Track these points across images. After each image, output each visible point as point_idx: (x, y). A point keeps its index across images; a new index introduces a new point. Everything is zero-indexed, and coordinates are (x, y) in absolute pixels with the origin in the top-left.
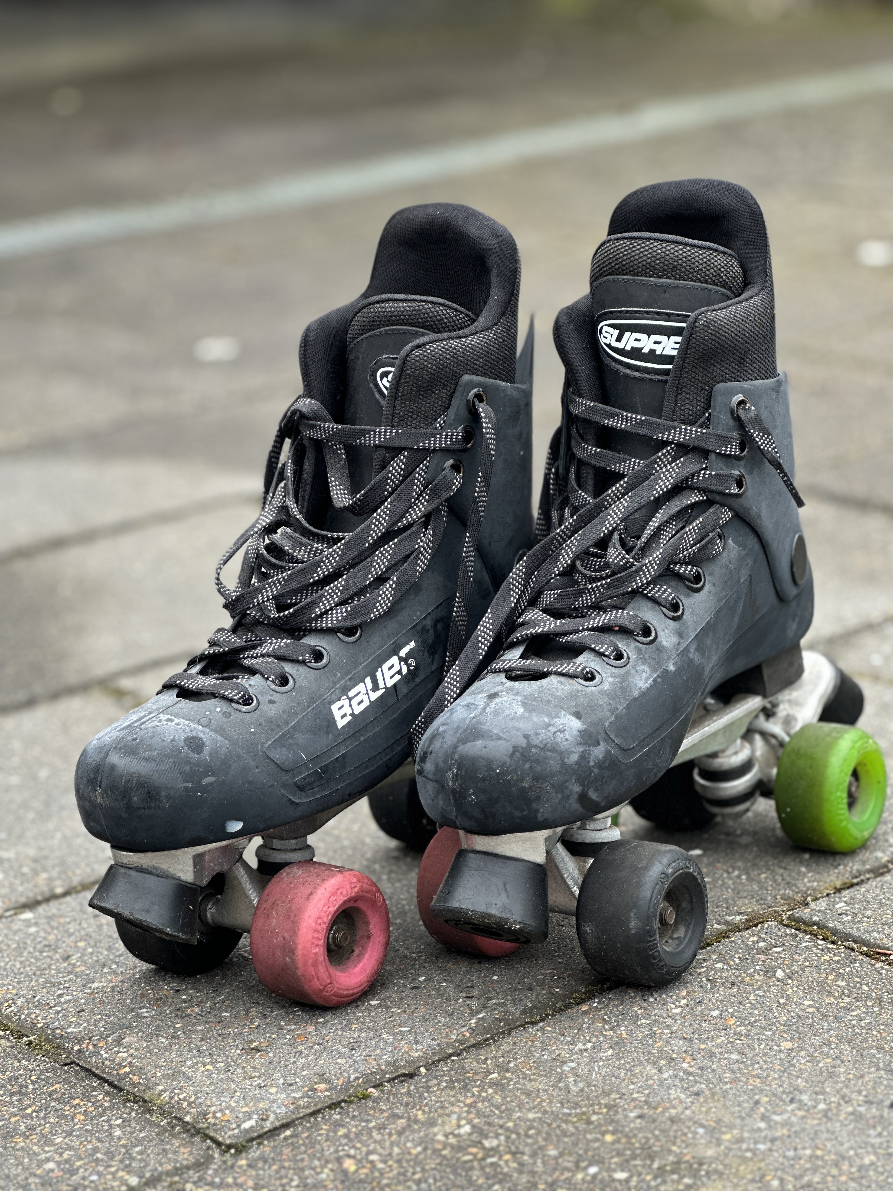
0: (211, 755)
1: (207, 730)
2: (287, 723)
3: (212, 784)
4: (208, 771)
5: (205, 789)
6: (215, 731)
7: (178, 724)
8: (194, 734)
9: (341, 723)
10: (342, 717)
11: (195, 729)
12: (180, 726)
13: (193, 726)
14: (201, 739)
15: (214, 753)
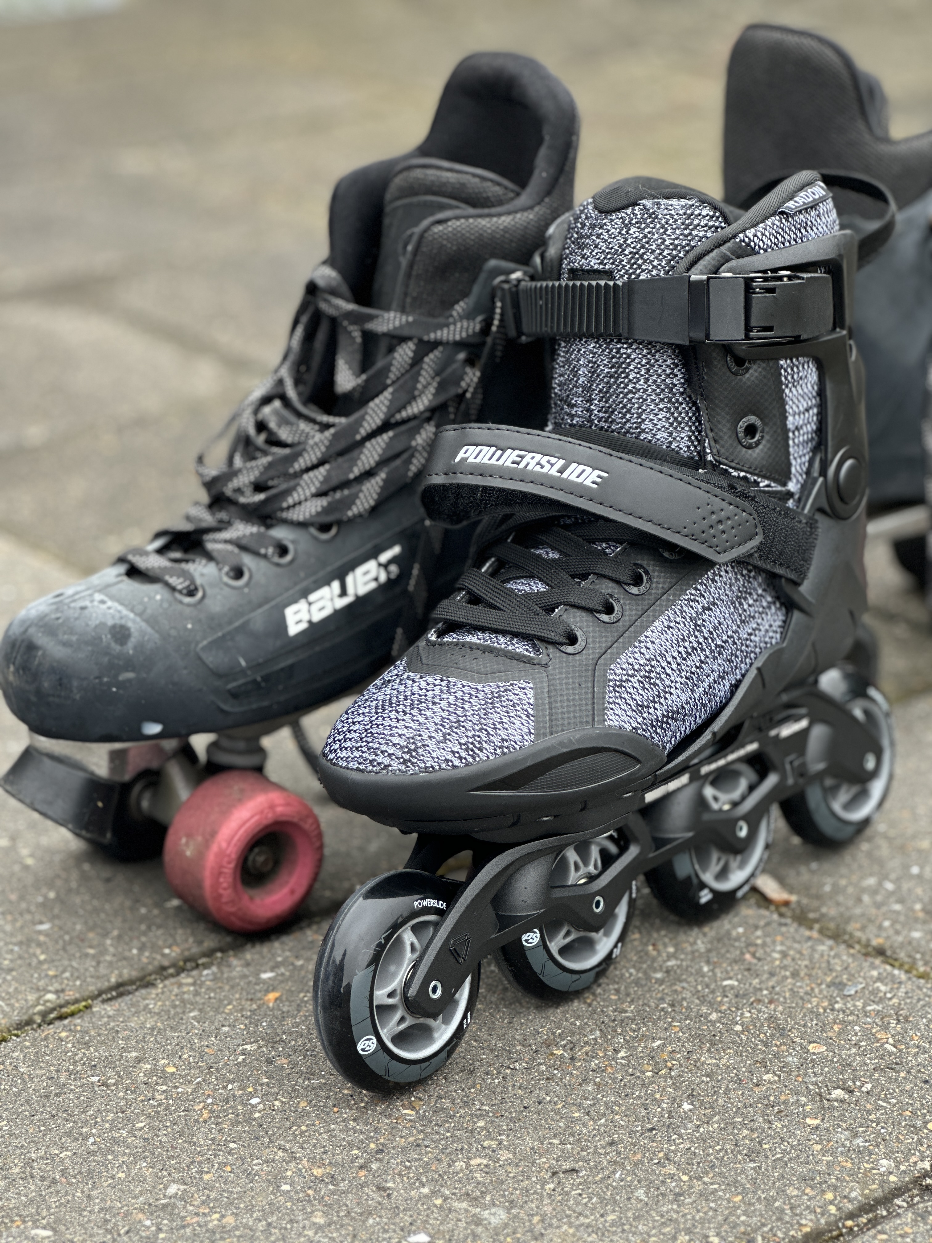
0: (135, 648)
1: (138, 619)
2: (230, 622)
3: (129, 681)
4: (129, 664)
5: (121, 685)
6: (147, 621)
7: (109, 608)
8: (123, 622)
9: (294, 629)
10: (298, 622)
11: (126, 616)
12: (111, 611)
13: (125, 612)
14: (128, 629)
15: (140, 647)
